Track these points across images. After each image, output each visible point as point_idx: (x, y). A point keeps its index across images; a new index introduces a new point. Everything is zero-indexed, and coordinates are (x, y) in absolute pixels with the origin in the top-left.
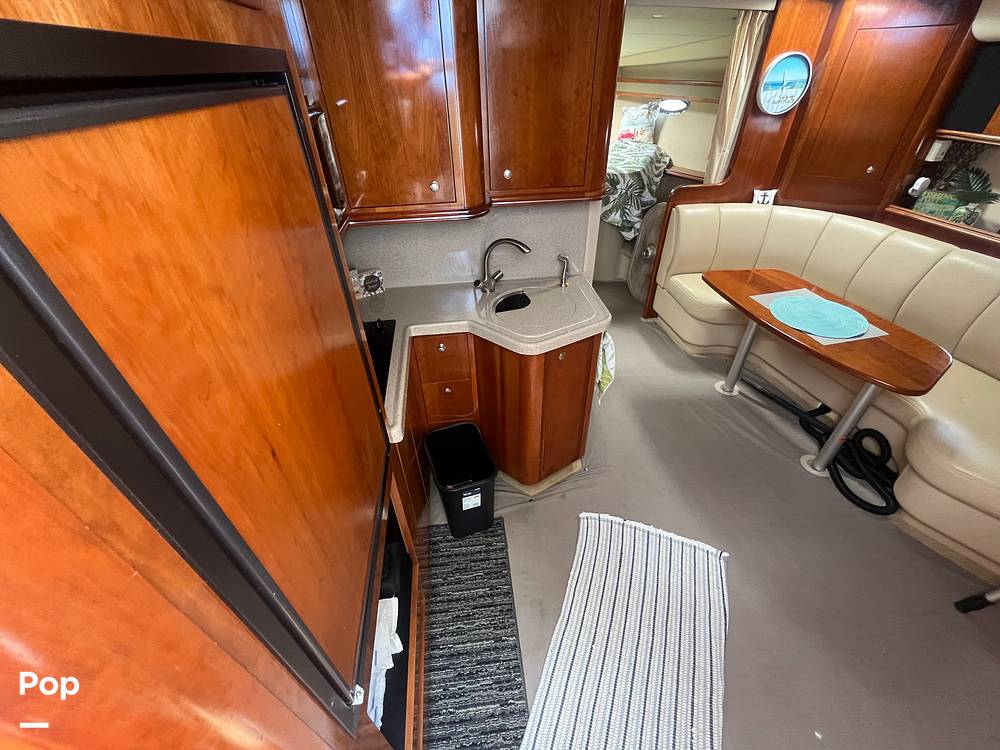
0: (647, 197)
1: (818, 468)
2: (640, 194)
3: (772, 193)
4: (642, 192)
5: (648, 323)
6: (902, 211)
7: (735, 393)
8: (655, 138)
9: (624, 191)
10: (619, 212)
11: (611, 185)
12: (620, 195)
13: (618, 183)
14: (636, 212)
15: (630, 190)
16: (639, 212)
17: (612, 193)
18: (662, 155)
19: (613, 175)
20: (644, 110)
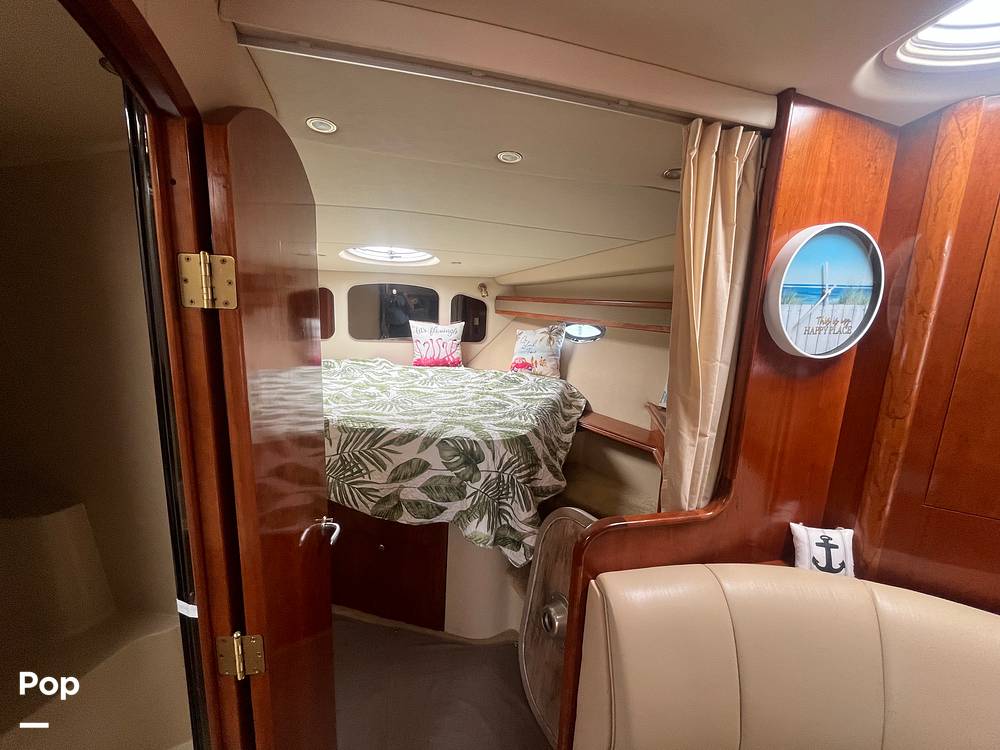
0: (545, 479)
2: (530, 479)
4: (535, 473)
8: (562, 369)
9: (494, 475)
10: (486, 518)
11: (466, 463)
12: (487, 484)
13: (480, 459)
14: (525, 515)
15: (508, 472)
16: (531, 513)
17: (470, 479)
18: (573, 395)
19: (470, 442)
20: (544, 335)
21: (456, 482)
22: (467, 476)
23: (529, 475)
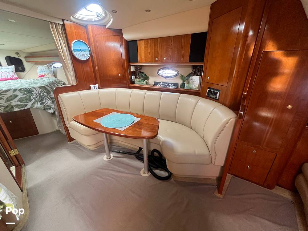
1: (147, 173)
3: (96, 86)
5: (72, 144)
6: (133, 85)
7: (112, 157)
8: (55, 75)
9: (38, 94)
10: (39, 103)
11: (29, 93)
12: (36, 96)
13: (33, 91)
14: (50, 102)
15: (42, 93)
16: (51, 101)
17: (31, 96)
18: (60, 81)
19: (28, 88)
20: (46, 67)
21: (28, 97)
22: (30, 95)
23: (48, 94)
